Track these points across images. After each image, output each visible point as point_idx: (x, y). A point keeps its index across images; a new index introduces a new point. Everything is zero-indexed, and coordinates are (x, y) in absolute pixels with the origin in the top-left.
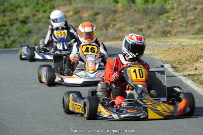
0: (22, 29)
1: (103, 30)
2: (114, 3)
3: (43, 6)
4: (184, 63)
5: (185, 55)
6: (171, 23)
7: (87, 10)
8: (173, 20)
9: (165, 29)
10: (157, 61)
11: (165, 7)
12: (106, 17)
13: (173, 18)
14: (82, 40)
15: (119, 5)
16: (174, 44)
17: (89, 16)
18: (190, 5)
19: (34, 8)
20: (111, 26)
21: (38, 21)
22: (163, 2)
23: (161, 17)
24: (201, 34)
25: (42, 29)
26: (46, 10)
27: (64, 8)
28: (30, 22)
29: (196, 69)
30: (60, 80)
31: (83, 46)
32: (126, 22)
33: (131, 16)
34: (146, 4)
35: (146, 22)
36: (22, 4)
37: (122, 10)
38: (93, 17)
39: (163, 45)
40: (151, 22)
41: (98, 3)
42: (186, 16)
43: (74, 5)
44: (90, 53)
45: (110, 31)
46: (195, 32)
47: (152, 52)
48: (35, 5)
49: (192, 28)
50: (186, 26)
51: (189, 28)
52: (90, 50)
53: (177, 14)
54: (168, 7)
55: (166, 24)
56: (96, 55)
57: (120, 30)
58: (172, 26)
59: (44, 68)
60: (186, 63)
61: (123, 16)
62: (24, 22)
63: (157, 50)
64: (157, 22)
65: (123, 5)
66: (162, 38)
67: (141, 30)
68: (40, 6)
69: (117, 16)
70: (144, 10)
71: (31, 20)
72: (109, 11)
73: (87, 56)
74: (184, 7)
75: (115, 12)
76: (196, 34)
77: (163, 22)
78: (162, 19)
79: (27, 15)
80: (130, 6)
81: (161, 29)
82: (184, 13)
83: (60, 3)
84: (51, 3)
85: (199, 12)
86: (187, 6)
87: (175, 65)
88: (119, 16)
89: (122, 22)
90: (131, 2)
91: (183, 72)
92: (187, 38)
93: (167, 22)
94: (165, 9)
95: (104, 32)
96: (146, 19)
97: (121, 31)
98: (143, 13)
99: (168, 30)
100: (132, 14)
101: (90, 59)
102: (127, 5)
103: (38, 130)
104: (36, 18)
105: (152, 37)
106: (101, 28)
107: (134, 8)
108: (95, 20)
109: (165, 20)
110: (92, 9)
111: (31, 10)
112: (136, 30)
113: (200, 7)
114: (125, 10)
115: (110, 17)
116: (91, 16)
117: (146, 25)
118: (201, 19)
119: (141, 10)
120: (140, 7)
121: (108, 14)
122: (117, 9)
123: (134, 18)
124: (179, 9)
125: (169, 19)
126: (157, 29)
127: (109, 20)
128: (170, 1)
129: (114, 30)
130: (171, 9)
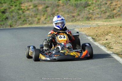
0: (2, 17)
1: (51, 16)
2: (58, 1)
3: (15, 2)
4: (100, 36)
5: (100, 31)
6: (92, 12)
7: (42, 5)
8: (93, 10)
9: (88, 16)
10: (84, 35)
11: (88, 3)
12: (53, 9)
13: (93, 9)
15: (61, 2)
16: (93, 25)
17: (42, 8)
18: (103, 1)
19: (10, 4)
20: (56, 14)
21: (12, 12)
23: (86, 9)
24: (109, 19)
25: (14, 16)
26: (17, 5)
27: (27, 4)
28: (7, 12)
29: (107, 40)
32: (65, 12)
33: (68, 8)
34: (77, 1)
35: (77, 12)
36: (3, 2)
37: (62, 5)
38: (45, 9)
39: (87, 26)
40: (80, 12)
41: (48, 1)
42: (101, 8)
43: (33, 2)
46: (106, 17)
47: (80, 30)
48: (10, 2)
49: (104, 15)
50: (101, 14)
51: (102, 15)
53: (95, 7)
54: (90, 3)
55: (89, 13)
58: (92, 14)
60: (101, 36)
61: (63, 8)
62: (3, 12)
63: (83, 28)
64: (83, 12)
65: (63, 2)
66: (86, 21)
67: (74, 17)
68: (13, 2)
69: (59, 8)
70: (75, 4)
71: (8, 11)
72: (55, 5)
74: (99, 2)
75: (58, 6)
76: (107, 18)
77: (87, 11)
78: (86, 10)
79: (5, 8)
80: (67, 2)
81: (86, 16)
82: (100, 6)
83: (25, 1)
84: (20, 1)
85: (108, 6)
86: (101, 2)
87: (94, 37)
88: (61, 8)
89: (62, 12)
91: (99, 42)
92: (101, 21)
93: (89, 12)
94: (88, 4)
95: (52, 18)
96: (77, 10)
98: (75, 7)
99: (90, 17)
100: (68, 7)
102: (66, 2)
103: (12, 77)
104: (11, 10)
105: (81, 21)
106: (50, 15)
107: (69, 3)
108: (46, 11)
109: (88, 10)
110: (45, 4)
111: (8, 5)
112: (71, 17)
113: (109, 3)
114: (64, 5)
115: (56, 9)
116: (44, 8)
117: (77, 13)
118: (110, 10)
119: (74, 4)
120: (73, 3)
121: (54, 7)
122: (60, 4)
123: (70, 10)
124: (97, 4)
125: (90, 10)
126: (84, 16)
127: (55, 11)
130: (92, 4)
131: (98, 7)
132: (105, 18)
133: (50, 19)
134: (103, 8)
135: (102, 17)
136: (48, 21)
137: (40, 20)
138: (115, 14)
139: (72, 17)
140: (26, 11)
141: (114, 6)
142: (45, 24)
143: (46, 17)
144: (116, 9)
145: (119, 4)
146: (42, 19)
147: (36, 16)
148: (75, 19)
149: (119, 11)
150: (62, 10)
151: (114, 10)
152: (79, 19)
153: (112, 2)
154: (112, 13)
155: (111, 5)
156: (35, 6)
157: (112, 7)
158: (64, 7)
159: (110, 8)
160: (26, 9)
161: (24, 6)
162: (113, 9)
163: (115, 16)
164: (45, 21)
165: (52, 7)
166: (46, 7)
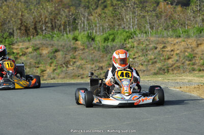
1: (64, 67)
2: (74, 41)
6: (132, 62)
7: (47, 47)
8: (134, 59)
12: (66, 54)
13: (134, 57)
14: (116, 65)
15: (79, 42)
17: (49, 53)
18: (150, 44)
20: (71, 64)
22: (123, 41)
27: (22, 45)
30: (98, 101)
31: (118, 71)
32: (86, 59)
33: (92, 54)
34: (106, 42)
37: (82, 47)
41: (58, 41)
42: (146, 55)
43: (33, 42)
44: (125, 77)
45: (71, 68)
46: (156, 71)
49: (153, 66)
50: (147, 65)
51: (150, 67)
52: (124, 75)
53: (137, 53)
54: (128, 46)
56: (130, 80)
57: (81, 67)
59: (81, 91)
61: (84, 53)
65: (84, 44)
67: (102, 68)
69: (77, 53)
70: (104, 48)
72: (70, 49)
73: (122, 80)
74: (144, 45)
75: (75, 49)
76: (156, 74)
80: (89, 43)
82: (145, 51)
83: (19, 39)
84: (10, 40)
85: (159, 51)
86: (147, 45)
88: (79, 54)
89: (82, 60)
90: (91, 39)
94: (125, 48)
96: (107, 56)
97: (82, 68)
98: (103, 52)
100: (92, 52)
101: (125, 83)
102: (87, 43)
106: (62, 65)
107: (94, 46)
108: (55, 57)
110: (52, 46)
112: (97, 68)
113: (160, 46)
114: (86, 48)
115: (70, 54)
116: (51, 53)
117: (107, 63)
118: (162, 58)
119: (101, 48)
120: (100, 45)
121: (68, 51)
122: (77, 46)
123: (95, 56)
124: (140, 48)
127: (69, 57)
128: (130, 40)
129: (74, 68)
130: (131, 47)
131: (143, 54)
132: (154, 71)
133: (62, 71)
134: (151, 56)
135: (150, 70)
136: (59, 75)
137: (45, 72)
140: (20, 56)
141: (168, 53)
142: (54, 78)
143: (55, 68)
144: (172, 57)
145: (178, 49)
146: (48, 70)
147: (37, 66)
148: (104, 73)
149: (177, 61)
150: (83, 56)
151: (169, 58)
153: (165, 45)
154: (166, 63)
155: (163, 51)
156: (35, 48)
157: (165, 53)
158: (84, 51)
159: (163, 56)
160: (21, 54)
161: (17, 49)
162: (167, 57)
163: (171, 68)
164: (54, 74)
165: (64, 51)
166: (54, 50)
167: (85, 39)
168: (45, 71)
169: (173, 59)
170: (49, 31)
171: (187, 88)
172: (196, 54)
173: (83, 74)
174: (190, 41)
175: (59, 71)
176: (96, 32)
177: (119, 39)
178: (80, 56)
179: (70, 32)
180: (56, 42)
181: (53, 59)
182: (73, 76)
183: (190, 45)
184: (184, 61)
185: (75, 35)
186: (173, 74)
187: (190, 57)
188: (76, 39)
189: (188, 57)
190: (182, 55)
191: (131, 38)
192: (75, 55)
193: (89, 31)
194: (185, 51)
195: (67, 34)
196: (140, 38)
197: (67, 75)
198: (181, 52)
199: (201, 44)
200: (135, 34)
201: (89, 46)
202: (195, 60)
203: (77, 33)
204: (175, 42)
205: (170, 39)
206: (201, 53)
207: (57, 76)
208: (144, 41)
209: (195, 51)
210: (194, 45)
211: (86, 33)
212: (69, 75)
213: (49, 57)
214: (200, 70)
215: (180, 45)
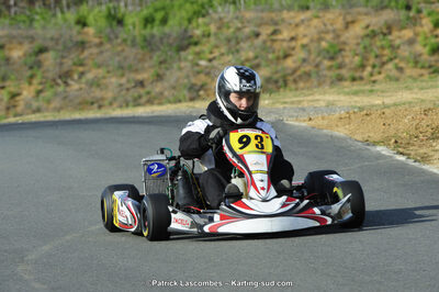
1: (58, 84)
2: (78, 28)
6: (206, 67)
7: (21, 43)
8: (210, 60)
9: (193, 80)
11: (190, 34)
12: (63, 57)
13: (211, 56)
15: (90, 30)
17: (25, 55)
18: (245, 27)
20: (76, 77)
22: (186, 23)
23: (183, 54)
32: (108, 66)
33: (118, 54)
34: (149, 26)
35: (152, 67)
37: (97, 40)
40: (163, 66)
41: (44, 28)
42: (238, 51)
45: (75, 86)
53: (217, 47)
54: (198, 32)
55: (196, 69)
57: (96, 83)
58: (208, 74)
61: (101, 52)
64: (175, 66)
65: (99, 32)
67: (141, 84)
69: (86, 53)
70: (145, 40)
72: (70, 45)
74: (232, 30)
75: (82, 45)
77: (188, 64)
78: (186, 60)
80: (113, 31)
81: (186, 81)
82: (233, 44)
85: (265, 42)
86: (239, 29)
88: (91, 54)
89: (99, 66)
90: (115, 23)
93: (198, 65)
94: (191, 37)
95: (61, 89)
96: (151, 58)
97: (98, 85)
98: (142, 48)
99: (199, 83)
100: (119, 48)
102: (108, 30)
106: (54, 80)
107: (123, 35)
108: (39, 64)
109: (192, 61)
110: (32, 39)
112: (132, 85)
113: (266, 31)
114: (104, 40)
115: (73, 56)
116: (30, 55)
117: (152, 71)
118: (271, 56)
119: (139, 39)
120: (136, 32)
121: (67, 49)
122: (86, 38)
123: (125, 58)
124: (222, 37)
125: (201, 59)
126: (177, 80)
127: (70, 63)
128: (201, 20)
129: (83, 86)
130: (204, 36)
131: (230, 49)
133: (56, 94)
134: (247, 53)
136: (49, 102)
137: (18, 98)
138: (290, 71)
139: (135, 87)
141: (285, 44)
142: (38, 110)
143: (40, 87)
144: (293, 52)
145: (305, 36)
146: (25, 93)
147: (1, 84)
148: (148, 93)
149: (304, 60)
150: (100, 59)
151: (286, 56)
152: (161, 93)
153: (277, 27)
154: (280, 67)
155: (273, 41)
157: (277, 46)
158: (103, 48)
159: (274, 52)
162: (281, 54)
163: (291, 78)
164: (37, 101)
165: (59, 51)
166: (36, 50)
167: (103, 23)
168: (18, 94)
169: (294, 58)
170: (23, 8)
171: (323, 118)
172: (345, 43)
173: (102, 99)
174: (329, 16)
175: (48, 94)
176: (126, 6)
177: (177, 18)
178: (93, 59)
179: (68, 7)
180: (40, 31)
181: (36, 68)
182: (80, 104)
183: (332, 24)
184: (318, 59)
185: (81, 14)
186: (297, 89)
187: (332, 51)
188: (82, 23)
189: (328, 52)
190: (313, 47)
191: (204, 16)
192: (82, 57)
193: (111, 5)
194: (320, 39)
195: (62, 12)
196: (222, 15)
197: (68, 102)
198: (312, 41)
199: (353, 22)
200: (211, 6)
201: (112, 36)
202: (343, 57)
203: (84, 9)
204: (297, 20)
205: (285, 15)
206: (355, 41)
207: (45, 105)
208: (231, 21)
209: (343, 39)
210: (339, 24)
211: (104, 8)
212: (71, 101)
213: (26, 64)
214: (354, 79)
215: (309, 26)
